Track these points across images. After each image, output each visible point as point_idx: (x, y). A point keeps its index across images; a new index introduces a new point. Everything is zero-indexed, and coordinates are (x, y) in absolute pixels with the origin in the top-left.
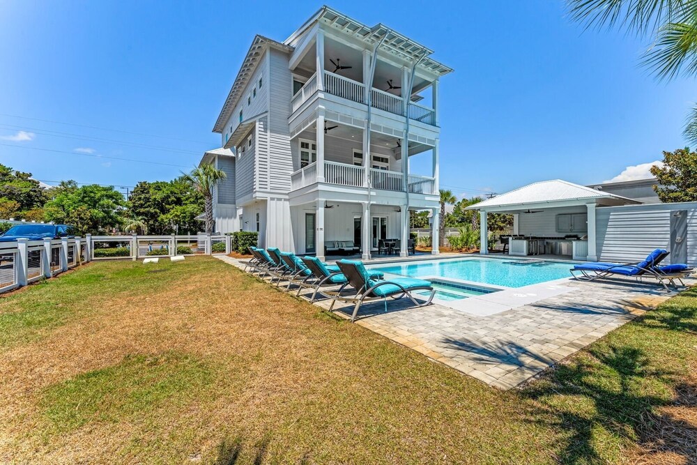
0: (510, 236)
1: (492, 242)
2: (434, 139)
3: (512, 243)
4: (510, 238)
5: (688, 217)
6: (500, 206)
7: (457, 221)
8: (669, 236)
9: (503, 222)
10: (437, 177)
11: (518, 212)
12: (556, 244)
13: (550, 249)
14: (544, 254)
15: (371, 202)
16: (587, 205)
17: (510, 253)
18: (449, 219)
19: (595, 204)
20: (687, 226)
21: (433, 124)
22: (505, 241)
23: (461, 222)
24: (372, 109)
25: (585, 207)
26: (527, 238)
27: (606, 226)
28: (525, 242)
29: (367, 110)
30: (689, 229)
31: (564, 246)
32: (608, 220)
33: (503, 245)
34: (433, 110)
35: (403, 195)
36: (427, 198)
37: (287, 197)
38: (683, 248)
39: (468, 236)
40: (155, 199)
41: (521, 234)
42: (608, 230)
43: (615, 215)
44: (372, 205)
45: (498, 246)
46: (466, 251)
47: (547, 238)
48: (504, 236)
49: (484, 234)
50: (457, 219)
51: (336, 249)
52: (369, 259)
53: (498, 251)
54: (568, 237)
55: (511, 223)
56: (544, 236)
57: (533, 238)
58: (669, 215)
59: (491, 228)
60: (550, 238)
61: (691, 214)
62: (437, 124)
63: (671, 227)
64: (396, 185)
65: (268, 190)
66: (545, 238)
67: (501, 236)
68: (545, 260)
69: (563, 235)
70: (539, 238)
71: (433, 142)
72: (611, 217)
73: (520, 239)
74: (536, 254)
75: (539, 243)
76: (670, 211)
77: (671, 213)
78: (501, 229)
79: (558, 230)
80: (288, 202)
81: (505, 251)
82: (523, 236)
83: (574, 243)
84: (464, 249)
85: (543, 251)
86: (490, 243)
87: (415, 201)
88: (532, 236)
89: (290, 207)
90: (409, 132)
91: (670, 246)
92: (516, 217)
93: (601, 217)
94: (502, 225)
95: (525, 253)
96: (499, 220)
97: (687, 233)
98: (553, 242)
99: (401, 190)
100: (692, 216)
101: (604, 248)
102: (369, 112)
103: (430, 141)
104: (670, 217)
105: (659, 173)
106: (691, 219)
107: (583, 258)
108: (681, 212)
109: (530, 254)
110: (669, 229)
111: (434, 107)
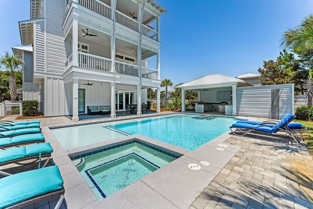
0: (196, 102)
1: (188, 105)
2: (157, 49)
3: (197, 106)
4: (196, 104)
5: (280, 93)
6: (191, 87)
7: (177, 95)
8: (270, 103)
9: (194, 95)
10: (159, 70)
11: (200, 90)
12: (217, 106)
13: (214, 109)
14: (212, 111)
15: (116, 82)
16: (232, 86)
17: (196, 111)
18: (173, 94)
19: (236, 86)
20: (279, 97)
21: (157, 40)
22: (194, 105)
23: (178, 96)
24: (117, 24)
25: (231, 87)
26: (204, 104)
27: (241, 97)
28: (203, 105)
29: (113, 24)
30: (280, 99)
31: (220, 107)
32: (242, 94)
33: (193, 107)
34: (157, 33)
35: (138, 78)
36: (153, 81)
37: (62, 77)
38: (277, 109)
39: (177, 102)
40: (5, 80)
41: (201, 101)
42: (242, 99)
43: (246, 92)
44: (117, 84)
45: (191, 107)
46: (175, 110)
47: (213, 103)
48: (193, 102)
49: (184, 102)
50: (177, 94)
51: (99, 111)
52: (115, 117)
53: (190, 110)
54: (222, 103)
55: (197, 96)
56: (211, 102)
57: (207, 103)
58: (270, 91)
59: (187, 98)
60: (214, 103)
61: (280, 91)
62: (159, 41)
63: (272, 98)
64: (134, 73)
65: (45, 72)
66: (212, 103)
67: (192, 102)
68: (213, 115)
69: (220, 102)
70: (209, 103)
71: (157, 50)
72: (243, 92)
73: (201, 104)
74: (208, 112)
75: (209, 106)
76: (271, 89)
77: (272, 90)
78: (193, 99)
79: (218, 99)
80: (63, 81)
81: (193, 110)
82: (202, 102)
83: (226, 106)
84: (174, 109)
85: (211, 110)
86: (186, 106)
87: (146, 82)
88: (206, 102)
89: (65, 84)
90: (142, 42)
91: (271, 108)
92: (199, 92)
93: (239, 92)
94: (193, 97)
95: (203, 111)
96: (191, 94)
97: (279, 101)
98: (215, 105)
99: (137, 75)
100: (281, 92)
101: (240, 109)
102: (114, 25)
103: (155, 49)
104: (271, 92)
105: (262, 72)
106: (281, 93)
107: (230, 114)
108: (276, 90)
109: (205, 112)
110: (270, 99)
111: (157, 31)
